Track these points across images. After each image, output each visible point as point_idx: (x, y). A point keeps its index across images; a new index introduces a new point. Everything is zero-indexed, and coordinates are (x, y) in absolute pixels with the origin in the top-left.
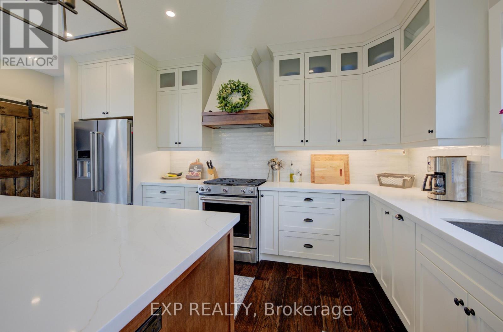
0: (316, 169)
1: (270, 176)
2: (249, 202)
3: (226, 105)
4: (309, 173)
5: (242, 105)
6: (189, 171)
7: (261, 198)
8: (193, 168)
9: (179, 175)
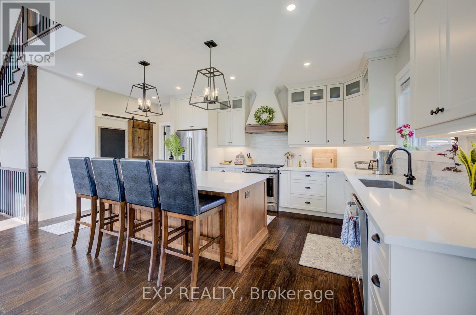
0: (315, 159)
1: (286, 163)
2: (273, 177)
3: (259, 121)
4: (311, 161)
5: (269, 121)
6: (236, 160)
7: (280, 175)
8: (238, 158)
9: (230, 162)
